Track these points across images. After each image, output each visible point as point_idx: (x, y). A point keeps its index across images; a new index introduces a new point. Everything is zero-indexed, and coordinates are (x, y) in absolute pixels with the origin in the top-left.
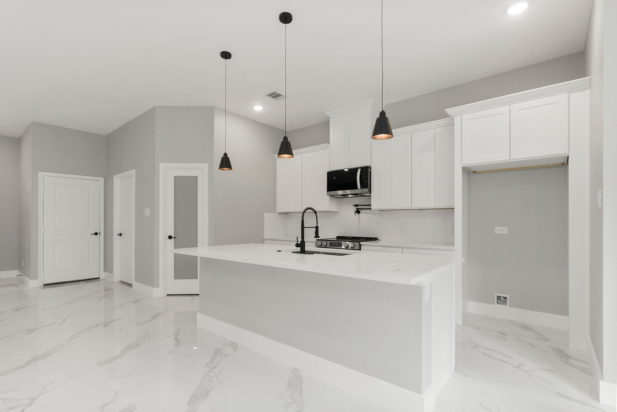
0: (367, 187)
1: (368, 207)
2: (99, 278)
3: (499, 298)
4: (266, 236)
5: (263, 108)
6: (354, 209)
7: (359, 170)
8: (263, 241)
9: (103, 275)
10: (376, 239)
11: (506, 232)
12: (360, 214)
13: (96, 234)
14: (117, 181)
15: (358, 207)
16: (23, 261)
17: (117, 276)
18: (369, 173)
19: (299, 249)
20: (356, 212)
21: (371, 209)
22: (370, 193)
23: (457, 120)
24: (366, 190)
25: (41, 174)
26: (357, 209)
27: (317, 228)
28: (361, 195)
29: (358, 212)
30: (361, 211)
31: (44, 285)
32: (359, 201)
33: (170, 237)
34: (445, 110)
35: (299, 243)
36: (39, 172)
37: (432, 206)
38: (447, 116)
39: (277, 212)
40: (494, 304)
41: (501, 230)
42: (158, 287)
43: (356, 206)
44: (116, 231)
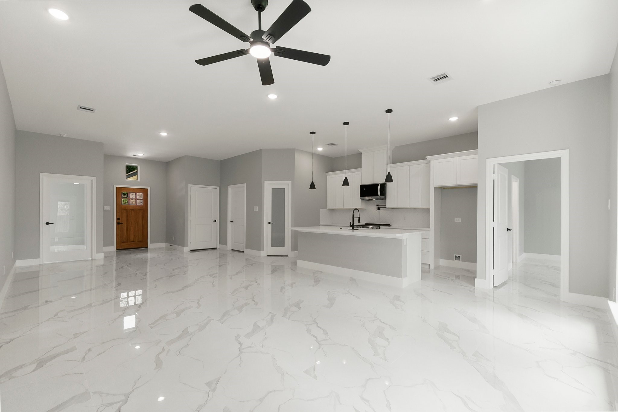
0: (384, 195)
1: (385, 206)
2: (216, 248)
3: (456, 256)
4: (321, 223)
5: (323, 149)
6: (376, 207)
7: (379, 185)
8: (320, 225)
9: (218, 246)
10: (389, 225)
11: (460, 221)
12: (380, 210)
13: (215, 221)
14: (230, 190)
15: (379, 206)
16: (174, 237)
17: (230, 246)
18: (385, 187)
19: (351, 228)
20: (377, 209)
21: (386, 207)
22: (386, 198)
23: (432, 162)
24: (383, 197)
25: (190, 186)
26: (378, 207)
27: (359, 218)
28: (381, 199)
29: (379, 209)
30: (380, 208)
31: (191, 250)
32: (379, 202)
33: (269, 223)
34: (426, 157)
35: (351, 224)
36: (189, 185)
37: (420, 207)
38: (426, 159)
39: (327, 208)
40: (454, 260)
41: (458, 220)
42: (264, 251)
43: (377, 205)
44: (229, 219)
